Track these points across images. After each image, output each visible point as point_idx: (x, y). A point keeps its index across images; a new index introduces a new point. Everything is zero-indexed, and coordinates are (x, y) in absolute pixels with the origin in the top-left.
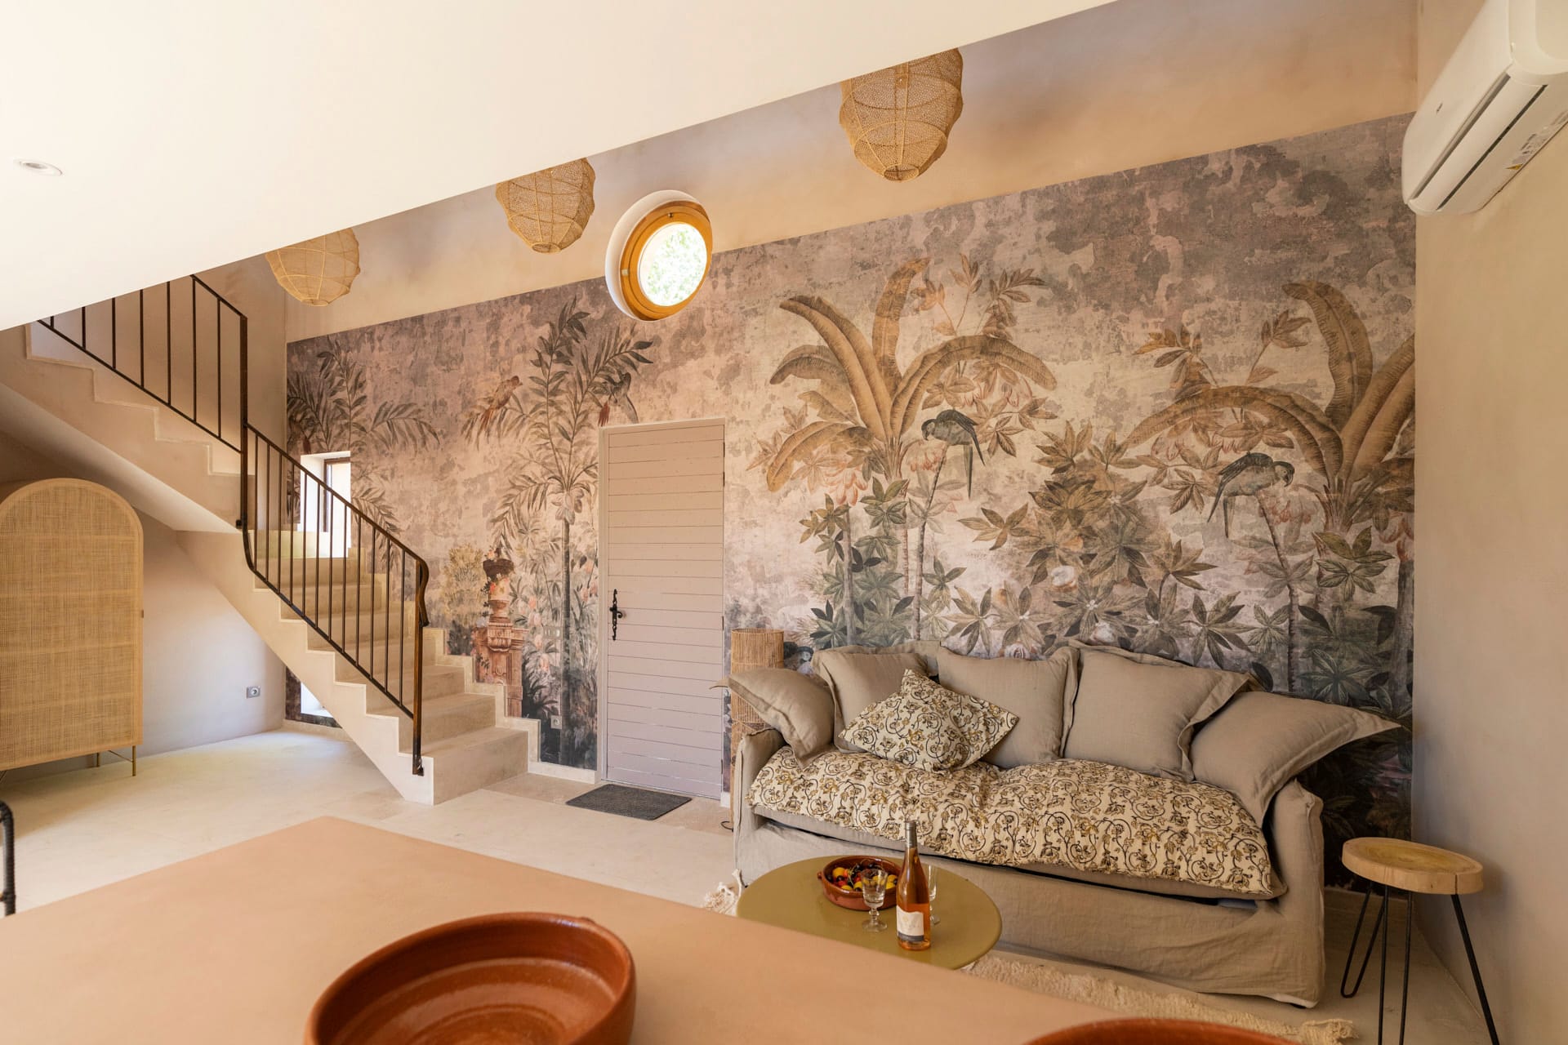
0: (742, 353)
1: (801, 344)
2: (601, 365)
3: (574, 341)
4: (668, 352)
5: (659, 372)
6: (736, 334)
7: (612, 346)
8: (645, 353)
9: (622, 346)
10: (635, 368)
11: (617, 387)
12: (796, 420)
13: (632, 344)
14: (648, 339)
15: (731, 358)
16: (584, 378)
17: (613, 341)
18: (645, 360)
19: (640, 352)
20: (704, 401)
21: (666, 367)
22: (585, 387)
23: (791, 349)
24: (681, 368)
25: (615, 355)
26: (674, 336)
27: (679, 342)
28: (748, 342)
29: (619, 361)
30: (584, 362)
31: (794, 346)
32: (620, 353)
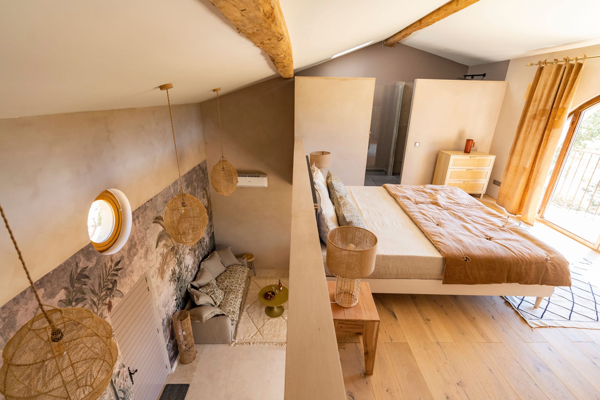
0: (148, 244)
1: (159, 232)
2: (102, 286)
3: (84, 286)
4: (127, 259)
5: (126, 269)
6: (145, 239)
7: (105, 274)
8: (119, 266)
9: (109, 270)
10: (117, 275)
11: (111, 290)
12: (162, 254)
13: (113, 266)
14: (119, 260)
15: (145, 248)
16: (95, 299)
17: (104, 271)
18: (120, 269)
19: (117, 267)
20: (142, 268)
21: (128, 265)
22: (97, 304)
23: (158, 234)
24: (133, 262)
25: (107, 276)
26: (128, 251)
27: (130, 252)
28: (148, 239)
29: (109, 278)
30: (93, 292)
31: (158, 233)
32: (109, 274)
